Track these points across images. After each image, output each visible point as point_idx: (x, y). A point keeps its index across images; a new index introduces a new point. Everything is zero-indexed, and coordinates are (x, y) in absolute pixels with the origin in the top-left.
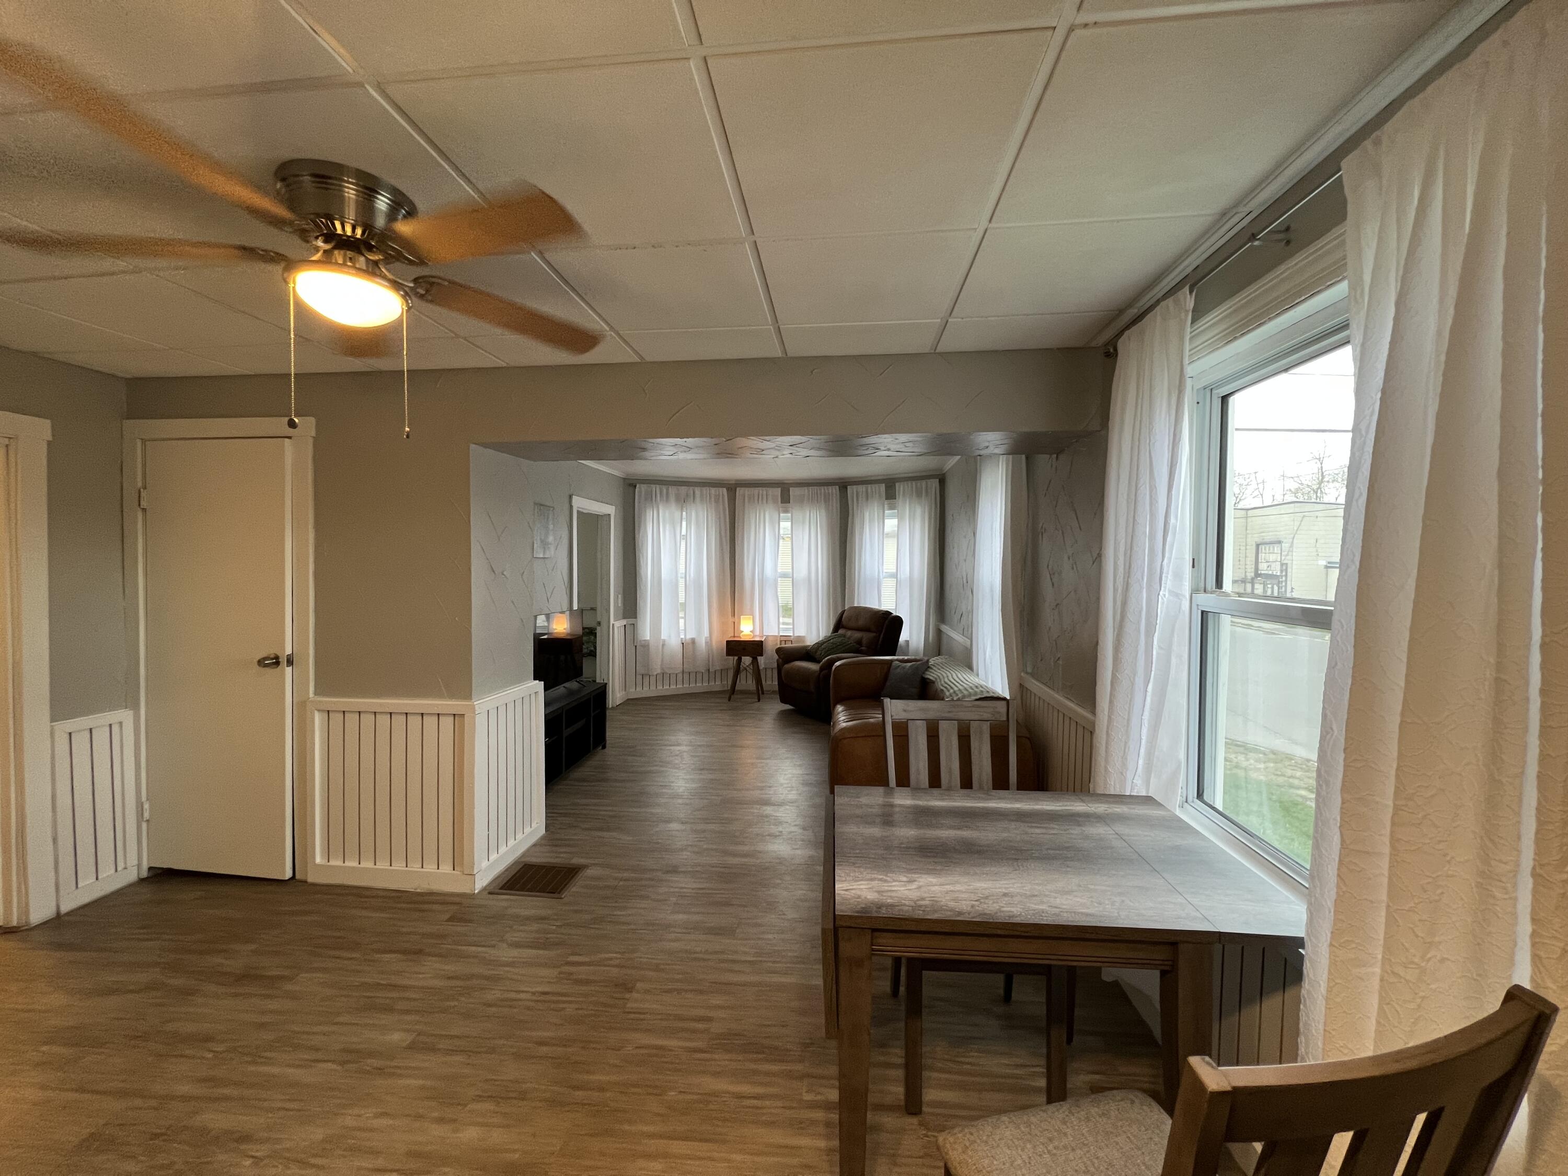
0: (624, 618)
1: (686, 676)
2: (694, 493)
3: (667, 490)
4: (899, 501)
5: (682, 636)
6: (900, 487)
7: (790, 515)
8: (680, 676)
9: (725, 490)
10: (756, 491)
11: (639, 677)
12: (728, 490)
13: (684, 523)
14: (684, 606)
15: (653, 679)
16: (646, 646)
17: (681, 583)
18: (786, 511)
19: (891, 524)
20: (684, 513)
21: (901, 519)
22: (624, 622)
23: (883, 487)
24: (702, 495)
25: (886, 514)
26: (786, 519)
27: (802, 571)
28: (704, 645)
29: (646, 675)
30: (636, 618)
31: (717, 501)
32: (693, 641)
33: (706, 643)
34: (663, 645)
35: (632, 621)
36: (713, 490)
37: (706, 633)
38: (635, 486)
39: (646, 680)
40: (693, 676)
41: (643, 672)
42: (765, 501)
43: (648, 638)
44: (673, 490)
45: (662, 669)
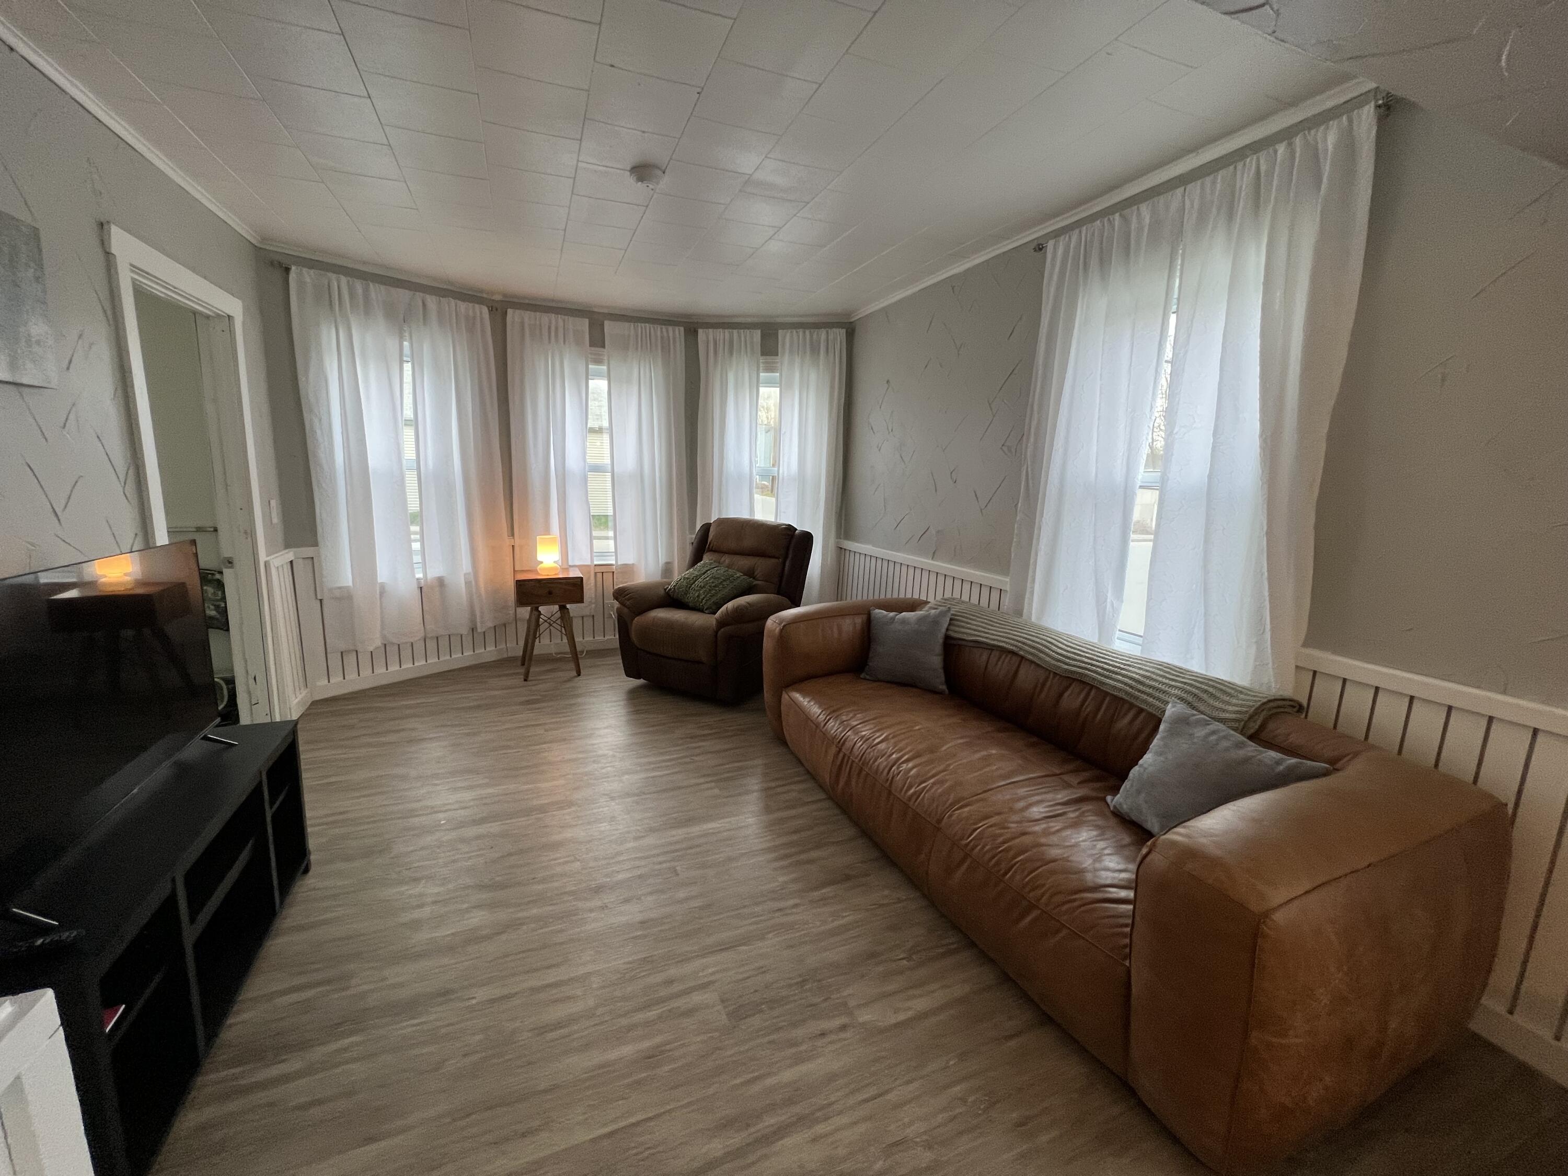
0: (288, 545)
1: (432, 645)
2: (424, 305)
3: (366, 291)
4: (784, 358)
5: (419, 575)
6: (784, 337)
7: (605, 368)
8: (419, 648)
9: (485, 310)
10: (545, 318)
11: (335, 660)
12: (492, 310)
13: (407, 367)
14: (417, 518)
15: (365, 660)
16: (345, 597)
17: (411, 480)
18: (598, 362)
19: (769, 395)
20: (406, 344)
21: (785, 387)
22: (290, 555)
23: (757, 334)
24: (440, 313)
25: (761, 379)
26: (599, 375)
27: (628, 461)
28: (463, 585)
29: (349, 651)
30: (315, 544)
31: (471, 330)
32: (441, 582)
33: (468, 583)
34: (382, 593)
35: (308, 551)
36: (463, 306)
37: (465, 565)
38: (287, 270)
39: (351, 660)
40: (444, 643)
41: (343, 646)
42: (562, 341)
43: (350, 584)
44: (377, 292)
45: (384, 637)
